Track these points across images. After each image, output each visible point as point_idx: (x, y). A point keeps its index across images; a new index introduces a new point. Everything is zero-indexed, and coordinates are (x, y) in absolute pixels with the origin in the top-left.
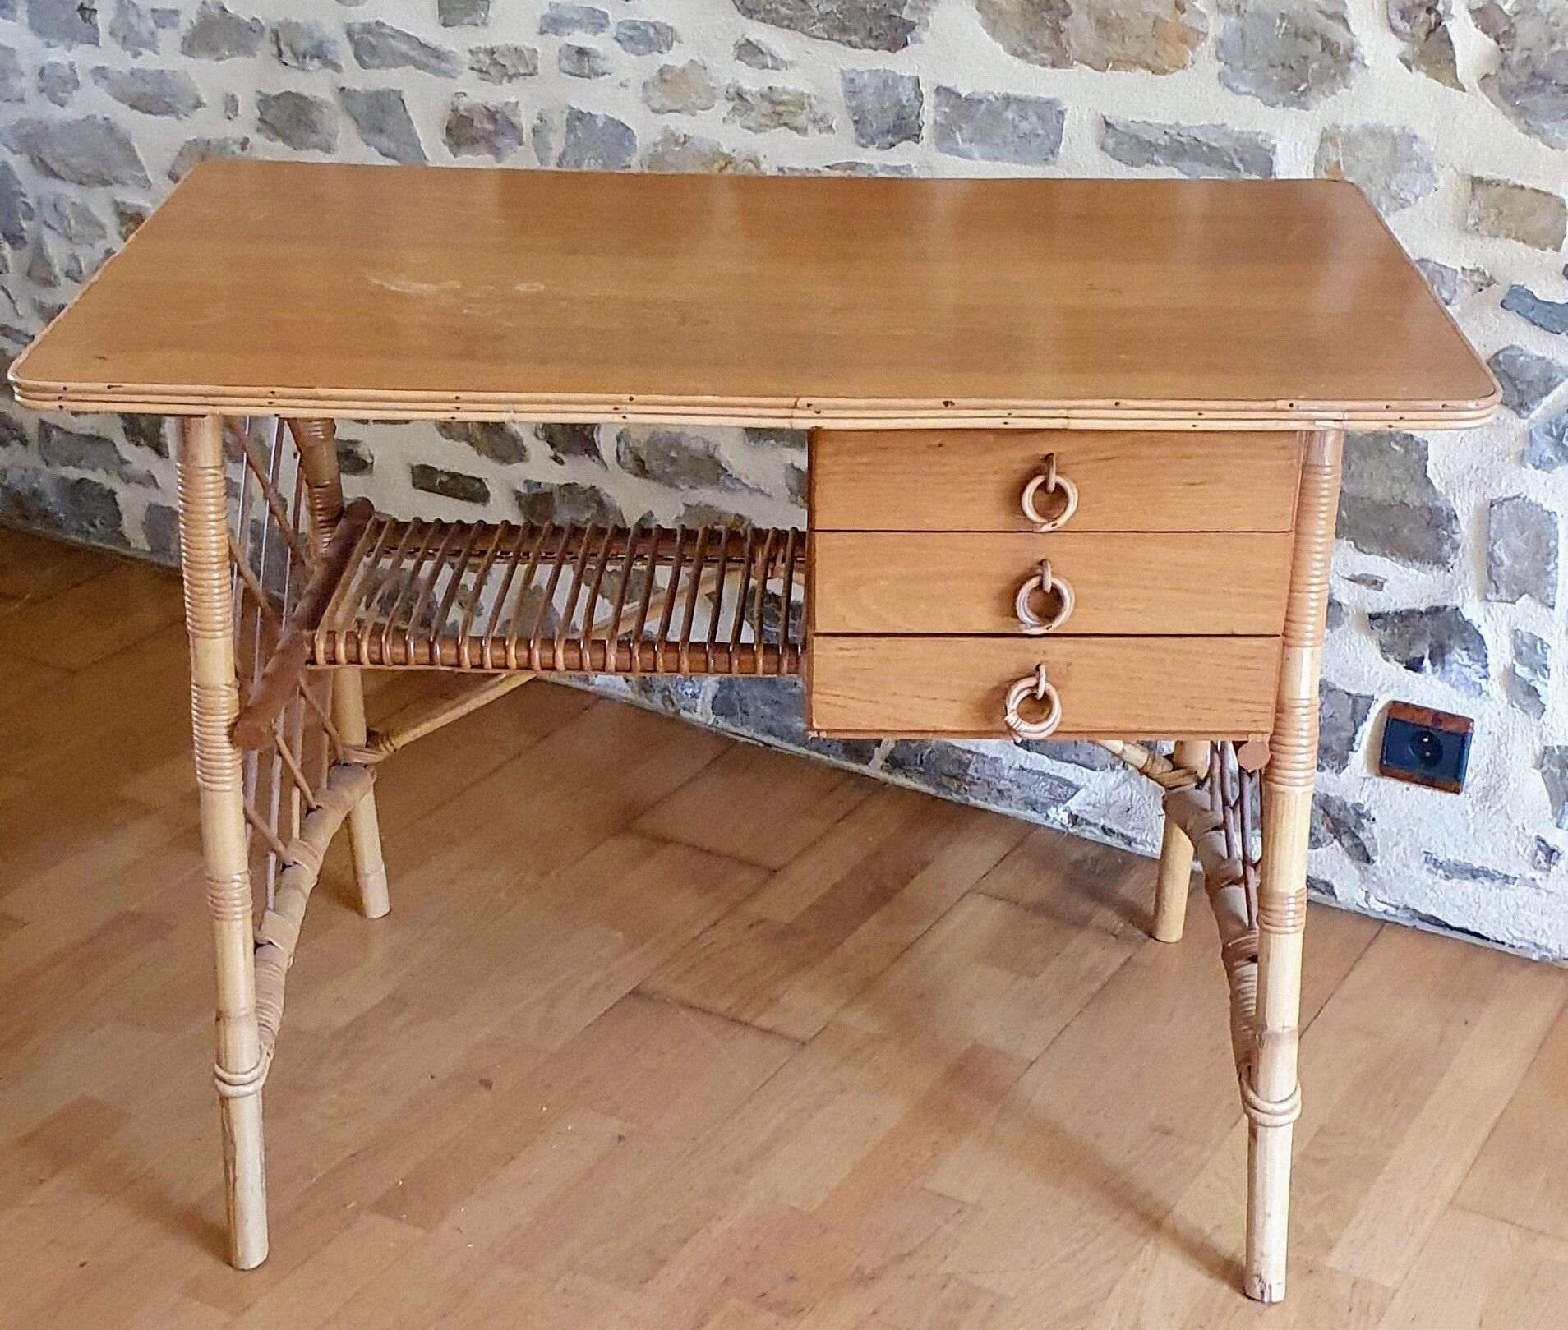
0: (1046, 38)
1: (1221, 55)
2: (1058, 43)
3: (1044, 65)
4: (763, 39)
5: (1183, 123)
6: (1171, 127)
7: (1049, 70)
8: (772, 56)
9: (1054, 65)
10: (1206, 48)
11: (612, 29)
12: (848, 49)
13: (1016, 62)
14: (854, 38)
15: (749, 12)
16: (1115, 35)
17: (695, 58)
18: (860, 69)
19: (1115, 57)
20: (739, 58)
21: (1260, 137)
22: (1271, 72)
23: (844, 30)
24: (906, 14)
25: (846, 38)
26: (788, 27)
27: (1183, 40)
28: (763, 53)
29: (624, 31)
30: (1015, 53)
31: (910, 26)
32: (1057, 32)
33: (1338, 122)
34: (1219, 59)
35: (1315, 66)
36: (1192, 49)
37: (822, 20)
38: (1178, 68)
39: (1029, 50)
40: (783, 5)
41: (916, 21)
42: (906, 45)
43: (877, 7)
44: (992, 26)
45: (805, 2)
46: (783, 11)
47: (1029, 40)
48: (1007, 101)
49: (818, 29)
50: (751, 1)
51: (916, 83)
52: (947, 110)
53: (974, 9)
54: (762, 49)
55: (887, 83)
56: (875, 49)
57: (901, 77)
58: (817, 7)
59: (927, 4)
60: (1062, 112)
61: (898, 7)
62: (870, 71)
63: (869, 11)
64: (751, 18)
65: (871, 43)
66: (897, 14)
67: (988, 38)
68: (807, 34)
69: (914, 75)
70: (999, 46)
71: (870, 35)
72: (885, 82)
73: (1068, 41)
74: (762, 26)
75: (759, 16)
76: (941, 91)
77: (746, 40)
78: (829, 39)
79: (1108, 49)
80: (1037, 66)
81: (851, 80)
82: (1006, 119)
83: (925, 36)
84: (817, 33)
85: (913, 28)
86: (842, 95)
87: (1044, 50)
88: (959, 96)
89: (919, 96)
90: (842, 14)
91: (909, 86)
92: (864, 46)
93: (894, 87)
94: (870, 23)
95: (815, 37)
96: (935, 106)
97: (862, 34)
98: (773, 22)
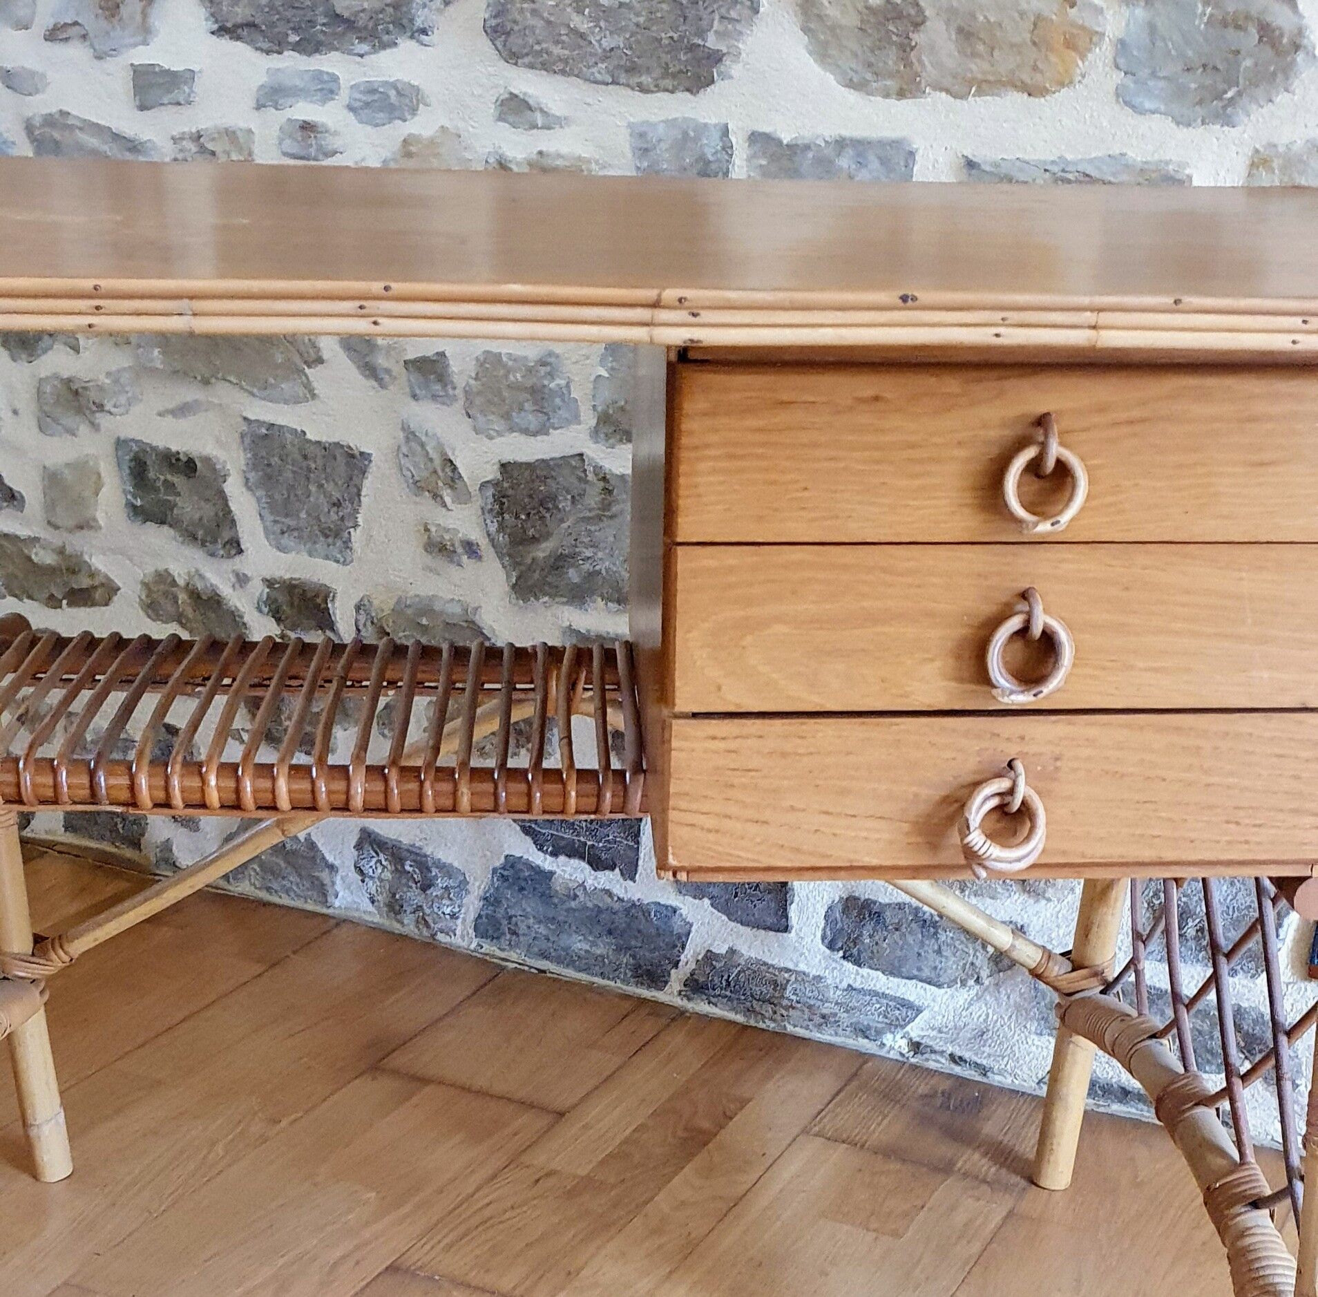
0: (891, 58)
1: (1121, 61)
2: (908, 64)
3: (888, 96)
4: (531, 91)
5: (1069, 157)
6: (1053, 162)
7: (894, 102)
8: (542, 110)
9: (901, 94)
10: (1102, 54)
11: (344, 96)
12: (637, 93)
13: (852, 96)
14: (646, 79)
15: (513, 57)
16: (981, 48)
17: (447, 125)
18: (653, 119)
19: (980, 76)
20: (500, 118)
21: (1171, 167)
22: (1185, 79)
23: (632, 69)
24: (712, 42)
25: (634, 80)
26: (563, 72)
27: (1070, 44)
28: (530, 108)
29: (358, 96)
30: (850, 84)
31: (716, 58)
32: (906, 48)
33: (1275, 140)
34: (1117, 67)
35: (1248, 63)
36: (1083, 57)
37: (604, 60)
38: (1062, 85)
39: (869, 76)
40: (557, 42)
41: (725, 50)
42: (713, 82)
43: (676, 36)
44: (822, 53)
45: (582, 36)
46: (557, 50)
47: (870, 65)
48: (841, 144)
49: (600, 71)
50: (515, 42)
51: (725, 131)
52: (764, 162)
53: (797, 29)
54: (531, 102)
55: (688, 135)
56: (672, 92)
57: (706, 125)
58: (599, 41)
59: (738, 27)
60: (912, 154)
61: (701, 33)
62: (666, 122)
63: (665, 42)
64: (516, 64)
65: (668, 83)
66: (700, 42)
67: (817, 68)
68: (586, 80)
69: (723, 121)
70: (831, 78)
71: (666, 73)
72: (685, 134)
73: (920, 61)
74: (530, 74)
75: (526, 60)
76: (756, 138)
77: (511, 93)
78: (615, 82)
79: (974, 67)
80: (879, 99)
81: (642, 135)
82: (841, 169)
83: (736, 70)
84: (599, 77)
85: (720, 60)
86: (630, 155)
87: (891, 75)
88: (780, 142)
89: (728, 148)
90: (631, 48)
91: (716, 135)
92: (658, 88)
93: (697, 139)
94: (666, 58)
95: (596, 82)
96: (749, 160)
97: (657, 72)
98: (545, 67)
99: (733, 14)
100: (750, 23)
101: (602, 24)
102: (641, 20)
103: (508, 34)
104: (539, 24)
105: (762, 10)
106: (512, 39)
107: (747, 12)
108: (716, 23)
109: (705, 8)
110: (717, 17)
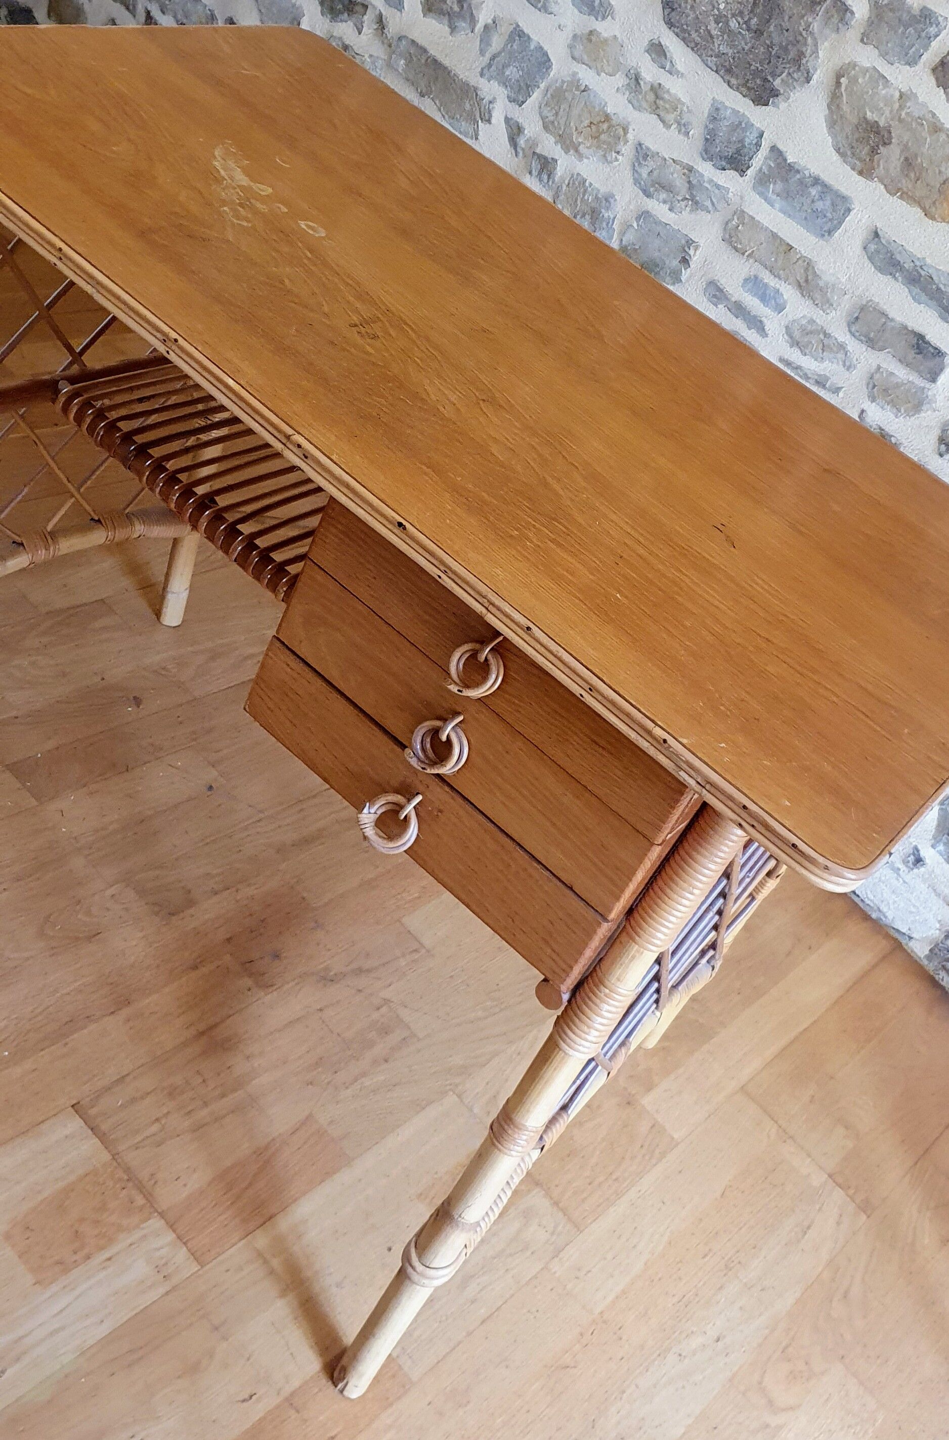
0: (865, 151)
2: (872, 160)
3: (853, 169)
4: (670, 47)
5: (928, 261)
7: (854, 174)
8: (671, 62)
9: (860, 173)
12: (726, 85)
13: (835, 157)
14: (734, 81)
15: (670, 24)
16: (913, 175)
17: (619, 36)
18: (727, 104)
19: (905, 189)
20: (647, 51)
23: (729, 71)
24: (777, 83)
25: (727, 77)
26: (692, 49)
28: (666, 57)
30: (838, 150)
31: (775, 93)
32: (875, 151)
37: (717, 56)
39: (849, 153)
40: (697, 31)
41: (782, 92)
42: (767, 105)
43: (760, 68)
44: (832, 124)
45: (712, 37)
46: (694, 35)
47: (852, 147)
48: (817, 181)
49: (712, 61)
50: (675, 16)
51: (761, 135)
52: (773, 165)
53: (825, 104)
54: (668, 54)
55: (741, 125)
56: (744, 96)
57: (753, 125)
58: (719, 45)
59: (795, 83)
60: (849, 210)
61: (775, 75)
62: (733, 110)
63: (752, 68)
64: (670, 28)
65: (744, 90)
66: (771, 80)
67: (825, 130)
68: (703, 60)
69: (763, 129)
70: (830, 139)
71: (745, 85)
72: (740, 123)
73: (879, 162)
74: (675, 38)
75: (676, 30)
76: (774, 149)
77: (660, 42)
78: (716, 72)
79: (904, 181)
80: (849, 168)
81: (717, 109)
82: (810, 193)
83: (783, 105)
84: (709, 63)
85: (777, 96)
86: (706, 116)
87: (860, 159)
88: (785, 160)
89: (758, 145)
90: (734, 59)
91: (755, 134)
92: (738, 89)
93: (744, 130)
94: (749, 77)
95: (707, 65)
96: (766, 158)
97: (741, 81)
98: (684, 39)
99: (795, 75)
100: (802, 86)
101: (725, 36)
102: (747, 48)
103: (673, 10)
104: (692, 16)
105: (811, 82)
106: (673, 13)
107: (802, 79)
108: (784, 75)
109: (782, 63)
110: (786, 71)
